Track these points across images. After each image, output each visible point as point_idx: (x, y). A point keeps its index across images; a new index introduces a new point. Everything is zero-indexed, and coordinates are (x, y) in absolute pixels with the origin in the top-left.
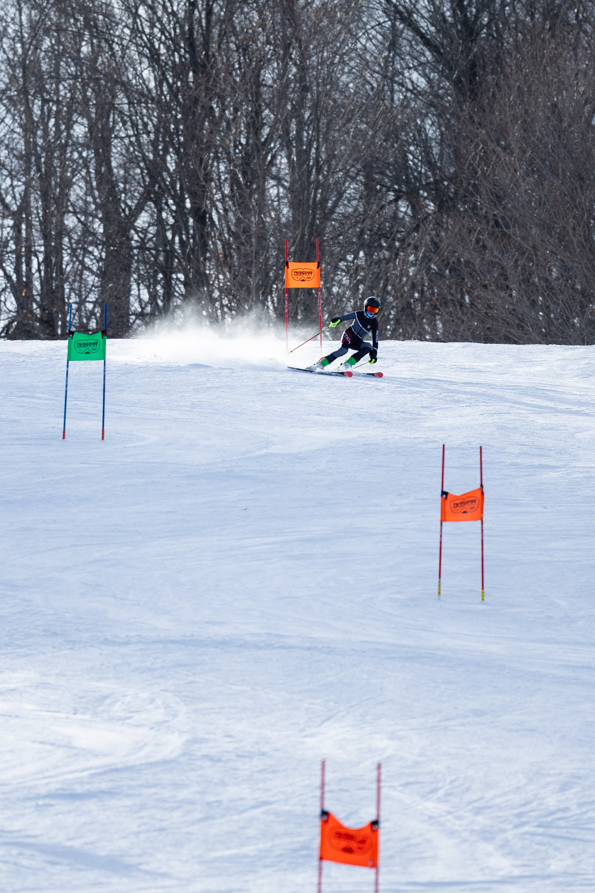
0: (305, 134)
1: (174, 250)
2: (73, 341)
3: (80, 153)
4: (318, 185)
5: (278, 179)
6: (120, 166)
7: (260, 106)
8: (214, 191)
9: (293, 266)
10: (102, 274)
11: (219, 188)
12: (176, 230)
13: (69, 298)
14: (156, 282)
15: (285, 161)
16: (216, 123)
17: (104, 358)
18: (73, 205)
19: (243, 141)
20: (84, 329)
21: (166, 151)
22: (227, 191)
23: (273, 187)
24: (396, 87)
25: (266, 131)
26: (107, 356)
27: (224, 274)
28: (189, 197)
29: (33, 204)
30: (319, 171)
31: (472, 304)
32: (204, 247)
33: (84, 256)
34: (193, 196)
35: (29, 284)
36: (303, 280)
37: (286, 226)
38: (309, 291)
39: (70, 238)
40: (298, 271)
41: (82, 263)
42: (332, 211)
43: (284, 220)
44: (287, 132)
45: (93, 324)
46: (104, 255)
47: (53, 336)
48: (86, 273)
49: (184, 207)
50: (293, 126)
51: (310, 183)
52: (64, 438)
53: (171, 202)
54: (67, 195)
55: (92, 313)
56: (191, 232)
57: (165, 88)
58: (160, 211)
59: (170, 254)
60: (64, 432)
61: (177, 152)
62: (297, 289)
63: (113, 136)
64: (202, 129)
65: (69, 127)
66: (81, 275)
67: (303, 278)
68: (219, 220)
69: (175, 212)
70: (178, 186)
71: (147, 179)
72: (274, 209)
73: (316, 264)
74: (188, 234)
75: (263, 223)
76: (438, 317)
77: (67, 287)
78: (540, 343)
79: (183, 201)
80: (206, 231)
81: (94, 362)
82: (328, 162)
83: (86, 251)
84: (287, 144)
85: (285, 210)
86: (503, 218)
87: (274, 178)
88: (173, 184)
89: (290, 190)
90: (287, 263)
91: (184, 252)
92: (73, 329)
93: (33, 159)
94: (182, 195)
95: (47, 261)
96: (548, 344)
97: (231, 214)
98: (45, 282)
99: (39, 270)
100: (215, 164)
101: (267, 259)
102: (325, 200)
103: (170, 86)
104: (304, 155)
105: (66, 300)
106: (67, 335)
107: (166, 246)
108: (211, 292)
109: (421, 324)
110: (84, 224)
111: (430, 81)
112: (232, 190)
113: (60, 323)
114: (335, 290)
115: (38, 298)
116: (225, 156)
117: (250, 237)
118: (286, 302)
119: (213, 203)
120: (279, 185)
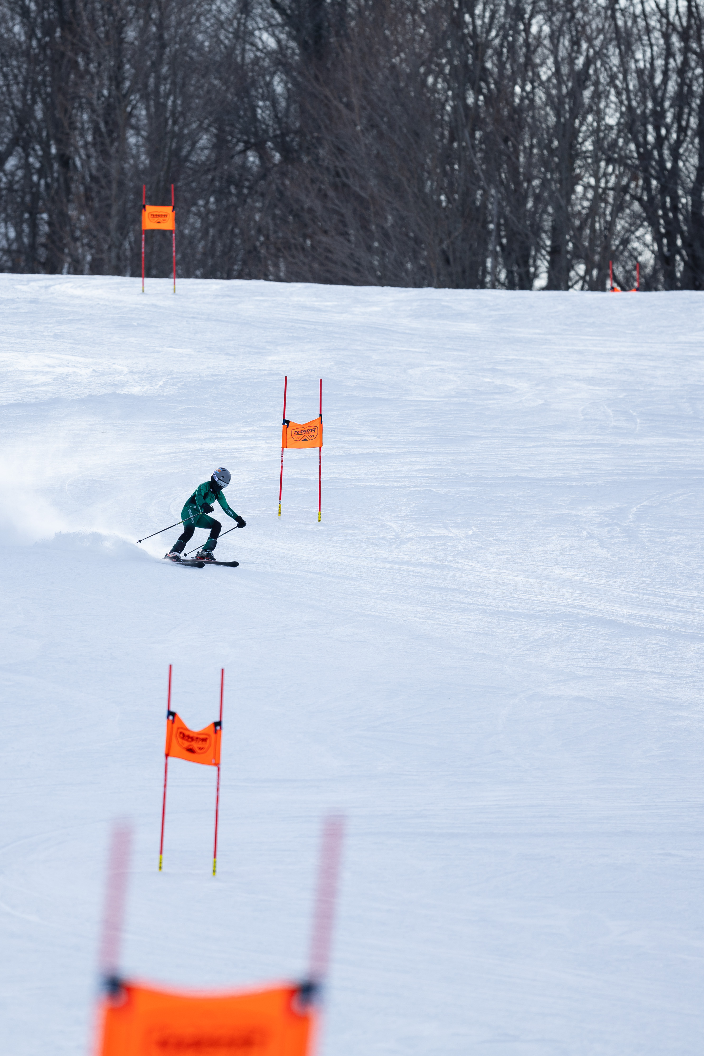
0: (163, 88)
1: (38, 192)
4: (174, 135)
5: (137, 130)
7: (122, 61)
8: (78, 138)
9: (150, 209)
11: (82, 135)
12: (41, 173)
14: (22, 221)
15: (144, 112)
16: (80, 75)
19: (105, 92)
21: (34, 102)
22: (90, 138)
23: (131, 136)
24: (248, 47)
25: (127, 84)
27: (86, 216)
28: (54, 144)
30: (175, 122)
31: (313, 247)
32: (68, 191)
34: (59, 142)
36: (159, 222)
37: (143, 172)
38: (163, 233)
40: (154, 213)
42: (186, 159)
43: (141, 166)
44: (146, 86)
49: (50, 153)
50: (152, 80)
51: (166, 134)
53: (38, 147)
56: (55, 175)
57: (34, 43)
58: (28, 155)
59: (36, 196)
61: (44, 102)
62: (153, 231)
64: (67, 82)
67: (159, 221)
68: (83, 165)
69: (42, 157)
70: (44, 134)
71: (16, 126)
72: (133, 157)
73: (171, 208)
75: (123, 169)
76: (281, 259)
78: (375, 285)
79: (49, 147)
80: (69, 175)
82: (183, 114)
84: (145, 97)
85: (143, 157)
86: (343, 169)
87: (132, 127)
88: (40, 130)
89: (147, 139)
90: (144, 207)
91: (48, 195)
94: (48, 141)
96: (383, 285)
97: (92, 160)
100: (79, 114)
102: (180, 148)
103: (39, 40)
104: (161, 107)
107: (31, 188)
108: (73, 232)
109: (266, 266)
111: (279, 41)
112: (94, 138)
114: (186, 232)
116: (88, 106)
117: (109, 182)
118: (143, 242)
119: (77, 151)
120: (138, 134)
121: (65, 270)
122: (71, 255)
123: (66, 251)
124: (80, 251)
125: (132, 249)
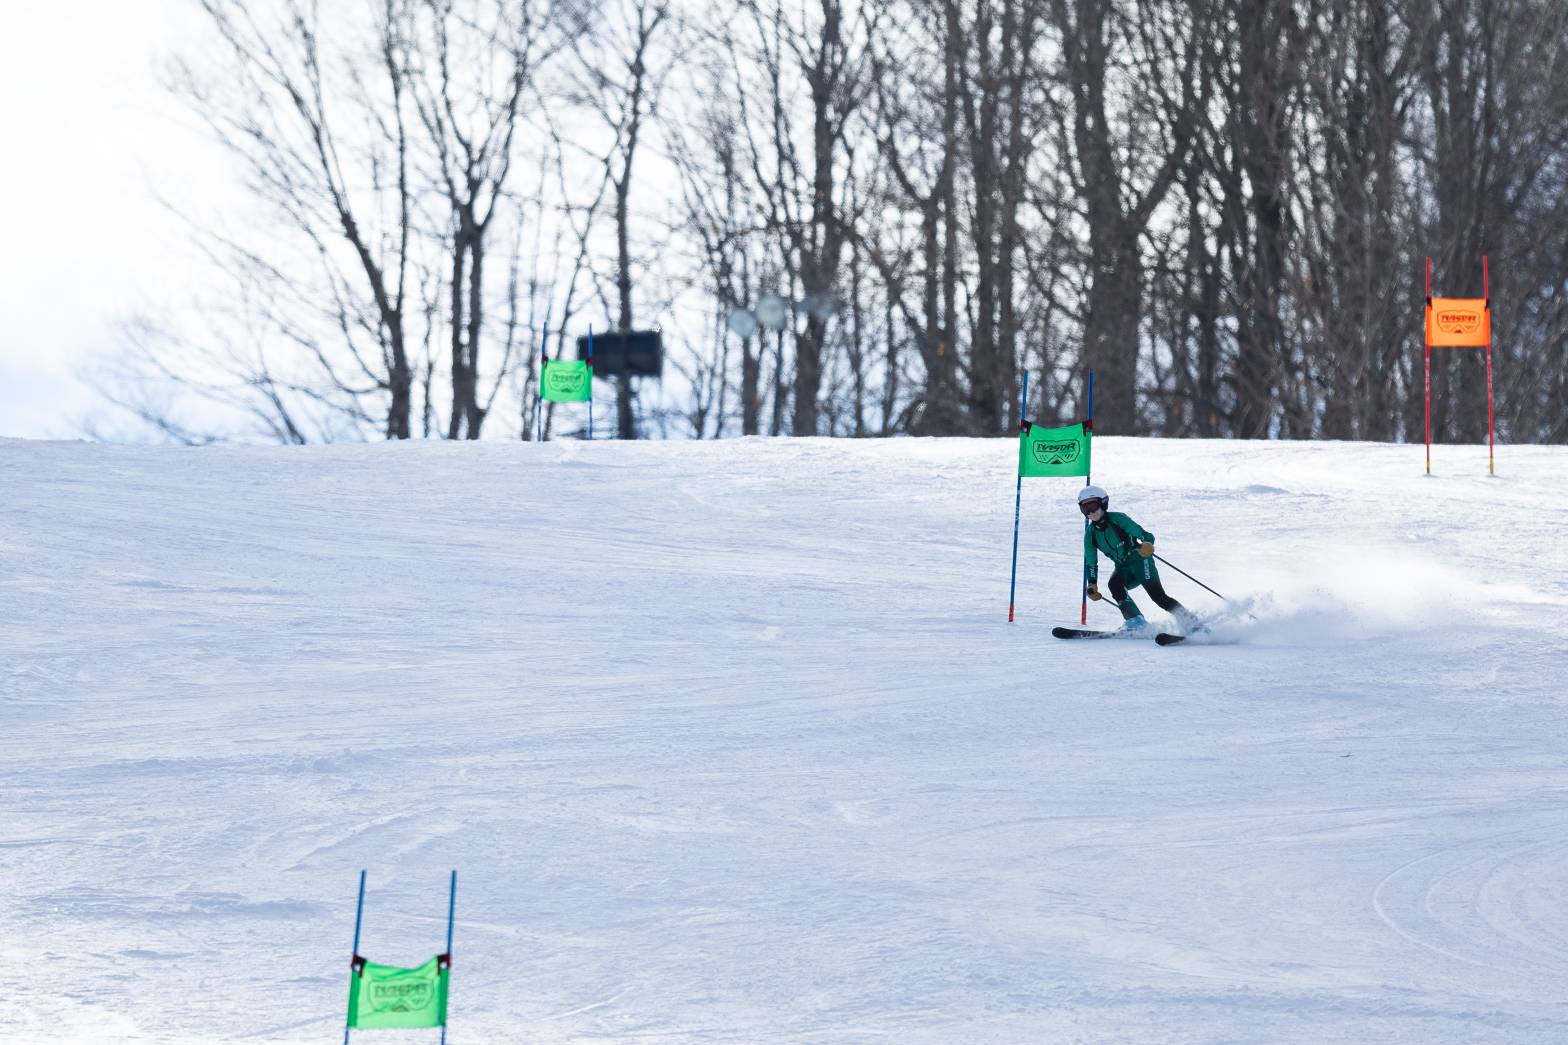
0: (1466, 62)
1: (1218, 274)
2: (1030, 440)
3: (1047, 92)
4: (1489, 156)
5: (1416, 145)
6: (1120, 117)
7: (1382, 10)
8: (1296, 165)
9: (1440, 305)
10: (1088, 317)
11: (1305, 160)
12: (1224, 235)
13: (1024, 359)
14: (1186, 333)
15: (1429, 112)
16: (1299, 39)
17: (1087, 472)
18: (1034, 188)
20: (1050, 418)
21: (1207, 92)
23: (1404, 159)
25: (1395, 54)
26: (1093, 469)
27: (1313, 321)
28: (1250, 176)
29: (958, 184)
30: (1491, 130)
32: (1277, 269)
33: (1053, 282)
34: (1258, 173)
35: (950, 334)
36: (1459, 332)
37: (1429, 231)
38: (1468, 353)
39: (1028, 250)
40: (1450, 314)
41: (1049, 295)
42: (1515, 204)
43: (1425, 220)
44: (1432, 57)
45: (1068, 410)
46: (1089, 282)
47: (993, 431)
48: (1056, 314)
49: (1240, 195)
50: (1443, 47)
51: (1473, 154)
52: (1011, 620)
54: (1022, 170)
55: (1067, 388)
56: (1253, 239)
58: (1195, 201)
59: (1212, 283)
60: (1012, 609)
61: (1227, 92)
62: (1447, 349)
63: (1108, 61)
64: (1274, 51)
65: (1027, 44)
66: (1047, 318)
67: (1458, 328)
68: (1306, 218)
69: (1223, 204)
71: (1172, 143)
72: (1408, 201)
73: (1482, 303)
74: (1245, 243)
75: (1387, 226)
77: (1020, 339)
79: (1238, 181)
80: (1279, 239)
81: (1068, 480)
82: (1507, 114)
83: (1056, 273)
84: (1432, 82)
85: (1428, 202)
87: (1406, 142)
88: (1219, 150)
89: (1436, 165)
90: (1429, 301)
91: (1237, 278)
92: (1030, 418)
93: (960, 102)
94: (1237, 171)
95: (983, 292)
97: (1326, 209)
98: (982, 330)
99: (968, 309)
100: (1299, 116)
101: (1392, 294)
102: (1503, 183)
104: (1462, 100)
105: (1019, 364)
106: (1020, 428)
107: (1203, 266)
108: (1287, 353)
110: (1054, 224)
112: (1329, 164)
113: (1006, 406)
114: (1518, 351)
115: (966, 361)
116: (1317, 100)
117: (1362, 252)
118: (1427, 373)
119: (1294, 189)
120: (1418, 155)
121: (1273, 431)
122: (1284, 399)
123: (1275, 392)
124: (1303, 390)
125: (1407, 387)
